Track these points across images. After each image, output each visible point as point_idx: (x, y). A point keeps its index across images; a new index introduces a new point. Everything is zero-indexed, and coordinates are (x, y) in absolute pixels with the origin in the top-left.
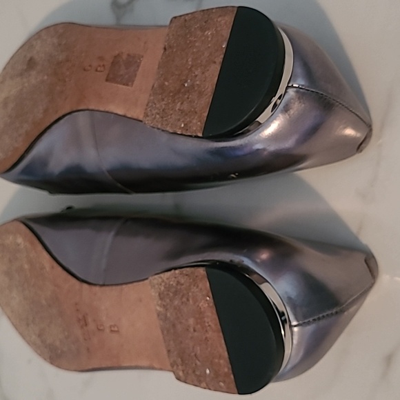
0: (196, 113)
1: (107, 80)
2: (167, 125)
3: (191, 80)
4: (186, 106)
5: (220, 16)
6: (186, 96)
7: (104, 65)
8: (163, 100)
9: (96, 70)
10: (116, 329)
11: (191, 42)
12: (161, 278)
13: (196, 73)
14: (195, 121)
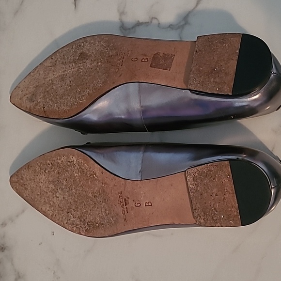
0: (225, 83)
1: (151, 66)
2: (207, 89)
3: (218, 67)
4: (217, 80)
5: (232, 37)
6: (217, 75)
7: (147, 59)
8: (201, 77)
9: (142, 61)
10: (150, 204)
11: (214, 49)
12: (196, 169)
13: (221, 64)
14: (225, 87)
